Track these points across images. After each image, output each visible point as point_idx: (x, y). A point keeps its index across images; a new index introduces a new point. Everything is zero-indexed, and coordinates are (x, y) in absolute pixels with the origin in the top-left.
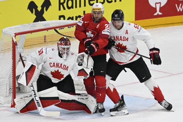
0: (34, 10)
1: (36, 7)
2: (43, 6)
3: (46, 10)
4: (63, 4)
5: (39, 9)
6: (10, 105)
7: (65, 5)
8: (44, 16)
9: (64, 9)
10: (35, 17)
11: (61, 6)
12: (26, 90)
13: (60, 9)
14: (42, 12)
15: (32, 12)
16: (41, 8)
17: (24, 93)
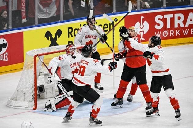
0: (50, 38)
1: (51, 35)
2: (56, 35)
3: (59, 38)
4: (71, 33)
5: (54, 37)
6: (33, 108)
7: (73, 33)
8: (57, 42)
9: (72, 36)
10: (50, 42)
11: (70, 34)
12: (45, 96)
13: (69, 37)
14: (56, 38)
15: (48, 39)
16: (55, 36)
17: (43, 99)
